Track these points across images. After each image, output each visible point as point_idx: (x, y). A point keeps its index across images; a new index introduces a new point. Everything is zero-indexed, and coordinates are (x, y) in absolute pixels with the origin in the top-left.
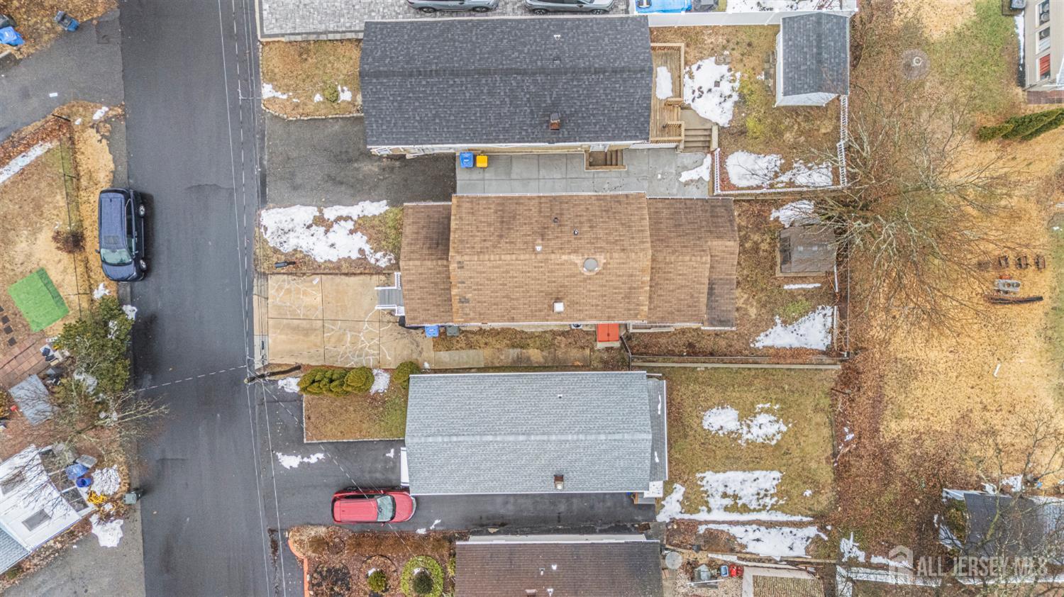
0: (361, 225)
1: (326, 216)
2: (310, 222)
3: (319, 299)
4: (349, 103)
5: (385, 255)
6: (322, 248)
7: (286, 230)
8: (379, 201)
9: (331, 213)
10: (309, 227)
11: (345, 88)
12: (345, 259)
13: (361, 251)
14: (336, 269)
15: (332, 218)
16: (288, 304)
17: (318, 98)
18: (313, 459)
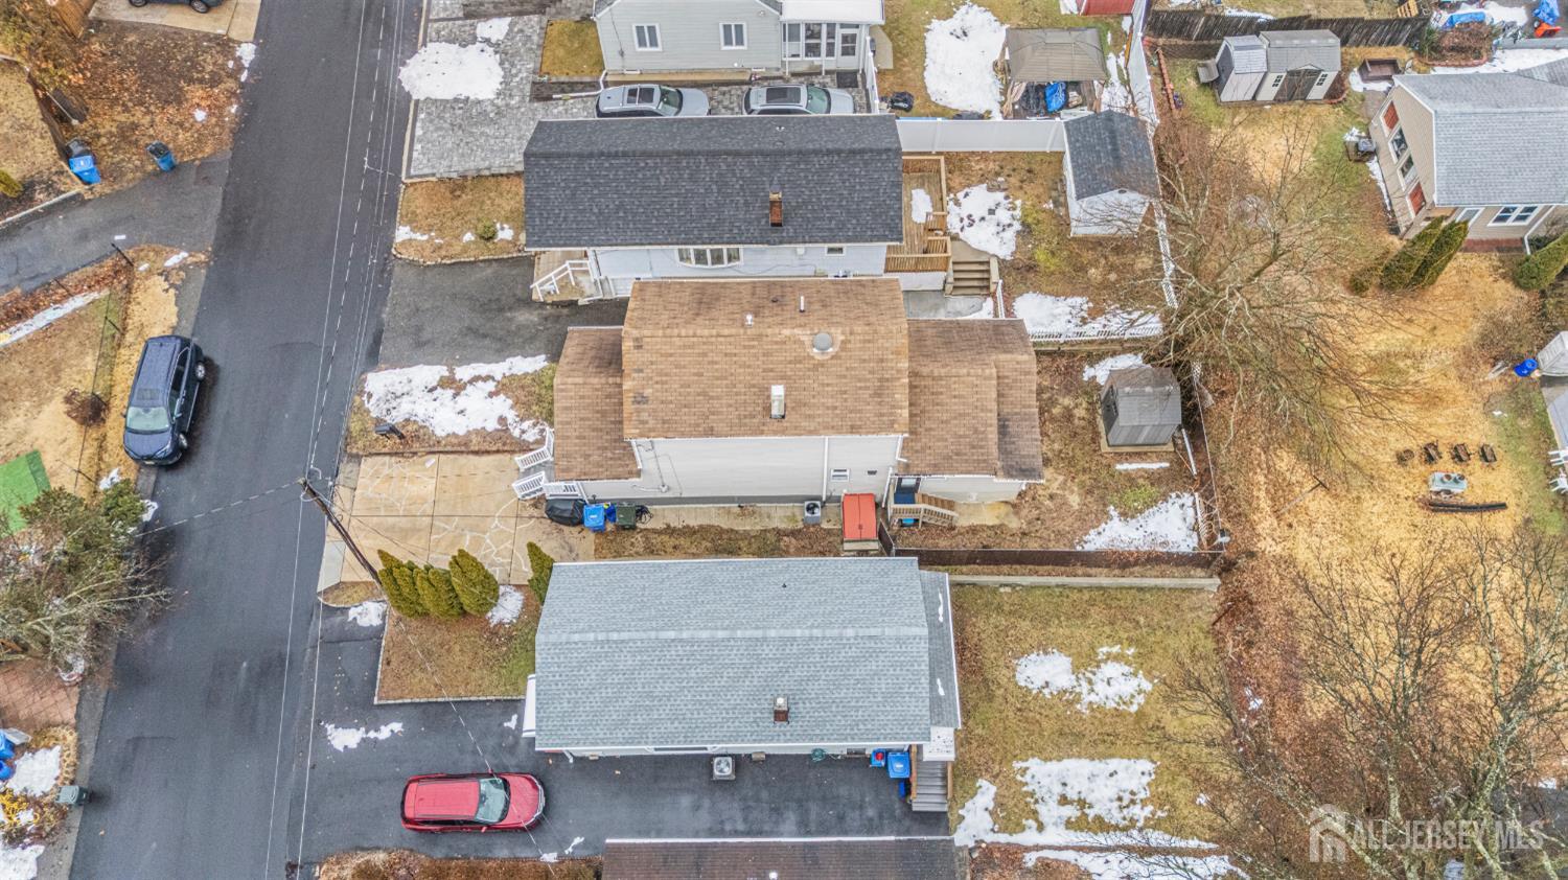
0: (504, 387)
1: (458, 377)
2: (435, 384)
3: (431, 487)
4: (509, 242)
5: (535, 425)
6: (445, 418)
7: (399, 394)
8: (534, 355)
9: (464, 373)
10: (431, 390)
11: (505, 226)
12: (477, 432)
13: (502, 420)
14: (461, 447)
15: (466, 379)
16: (384, 496)
17: (469, 237)
18: (384, 733)
